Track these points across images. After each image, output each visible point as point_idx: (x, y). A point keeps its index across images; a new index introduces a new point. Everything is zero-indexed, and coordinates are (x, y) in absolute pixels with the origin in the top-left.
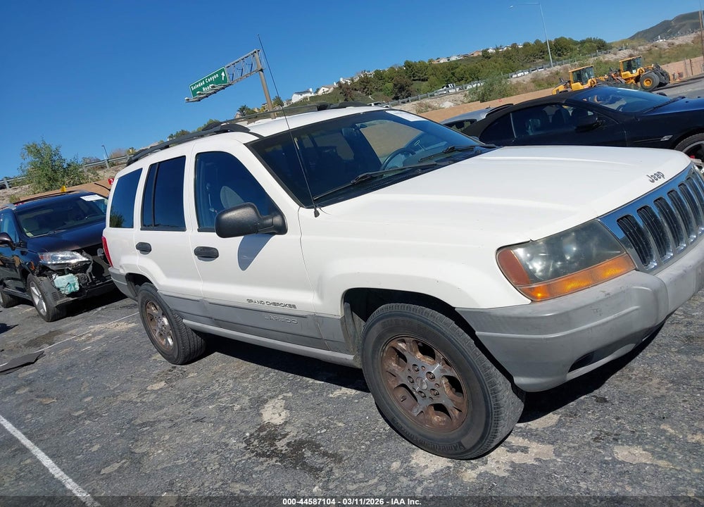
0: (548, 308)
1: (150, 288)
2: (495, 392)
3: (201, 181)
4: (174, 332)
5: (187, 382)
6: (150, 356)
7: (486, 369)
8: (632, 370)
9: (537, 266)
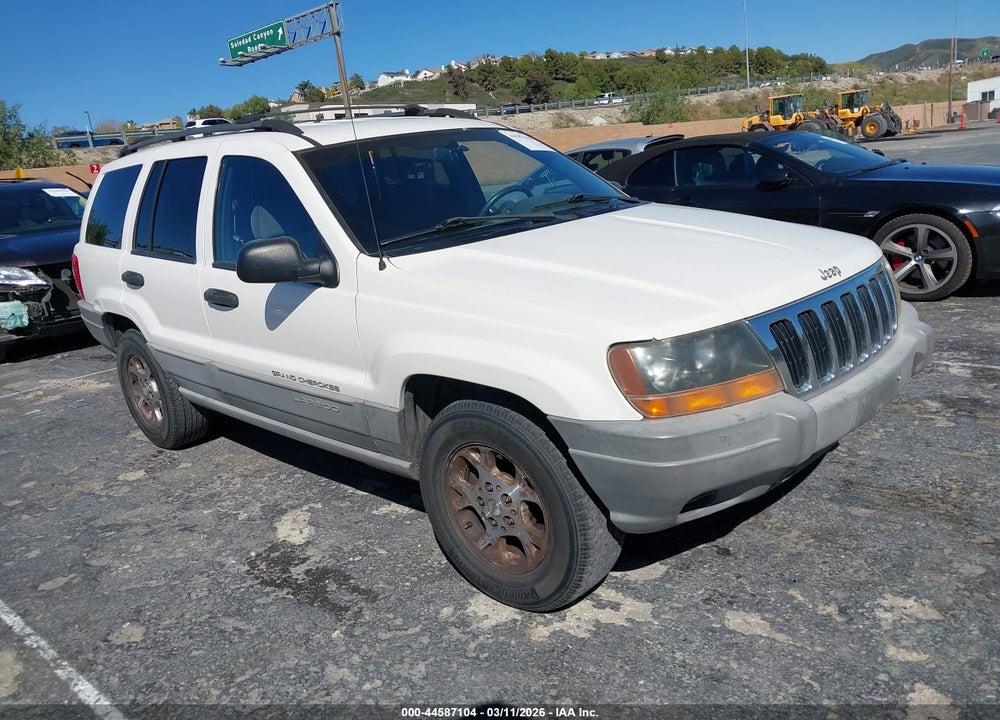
0: (664, 429)
1: (135, 338)
2: (585, 528)
3: (225, 197)
4: (165, 403)
5: (177, 474)
6: (128, 432)
7: (577, 497)
8: (769, 517)
9: (658, 373)
